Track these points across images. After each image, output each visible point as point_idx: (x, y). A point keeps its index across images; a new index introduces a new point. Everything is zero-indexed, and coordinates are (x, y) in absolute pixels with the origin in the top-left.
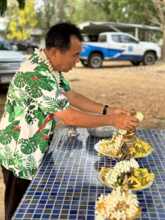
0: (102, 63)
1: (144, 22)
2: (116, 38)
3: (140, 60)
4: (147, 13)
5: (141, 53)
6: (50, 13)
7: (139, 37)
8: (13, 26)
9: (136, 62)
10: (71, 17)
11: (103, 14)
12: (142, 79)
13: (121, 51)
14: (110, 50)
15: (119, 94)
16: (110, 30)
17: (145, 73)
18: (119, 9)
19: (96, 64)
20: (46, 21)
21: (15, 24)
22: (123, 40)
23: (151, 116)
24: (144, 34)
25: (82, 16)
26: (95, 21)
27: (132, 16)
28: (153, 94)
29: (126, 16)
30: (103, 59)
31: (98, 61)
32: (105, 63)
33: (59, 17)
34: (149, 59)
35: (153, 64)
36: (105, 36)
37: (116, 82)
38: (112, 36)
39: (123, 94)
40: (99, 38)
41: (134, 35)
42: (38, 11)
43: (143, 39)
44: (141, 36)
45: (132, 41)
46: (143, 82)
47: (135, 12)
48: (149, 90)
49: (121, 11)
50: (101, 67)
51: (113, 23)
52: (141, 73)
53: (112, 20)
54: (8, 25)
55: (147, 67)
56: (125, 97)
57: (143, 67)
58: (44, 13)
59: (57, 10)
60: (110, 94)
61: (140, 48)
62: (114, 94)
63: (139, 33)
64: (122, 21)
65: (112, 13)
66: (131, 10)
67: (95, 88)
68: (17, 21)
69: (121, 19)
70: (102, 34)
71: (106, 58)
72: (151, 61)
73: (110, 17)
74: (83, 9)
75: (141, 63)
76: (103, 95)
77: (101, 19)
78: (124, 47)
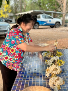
0: (38, 27)
1: (55, 10)
2: (44, 17)
3: (54, 26)
4: (56, 7)
5: (54, 23)
6: (17, 7)
9: (52, 26)
10: (25, 8)
11: (38, 7)
12: (55, 33)
13: (46, 22)
14: (42, 22)
15: (46, 39)
16: (42, 14)
17: (56, 31)
18: (45, 5)
19: (36, 27)
20: (15, 10)
21: (3, 11)
22: (47, 18)
23: (59, 47)
24: (55, 15)
25: (30, 8)
27: (50, 8)
28: (60, 39)
29: (48, 8)
30: (39, 25)
31: (37, 26)
32: (40, 27)
34: (57, 25)
35: (59, 27)
36: (40, 16)
37: (45, 34)
38: (43, 16)
39: (48, 39)
40: (37, 17)
41: (51, 16)
42: (12, 6)
43: (55, 17)
45: (51, 18)
46: (55, 34)
47: (51, 6)
48: (58, 37)
50: (38, 28)
51: (42, 11)
52: (54, 31)
53: (42, 9)
55: (57, 28)
56: (48, 40)
57: (55, 28)
58: (14, 7)
59: (19, 6)
60: (43, 39)
61: (54, 21)
62: (44, 39)
63: (53, 15)
65: (42, 7)
66: (50, 6)
67: (37, 36)
69: (46, 9)
70: (38, 15)
71: (40, 25)
72: (58, 26)
74: (30, 5)
75: (54, 27)
76: (40, 39)
77: (37, 9)
78: (47, 20)
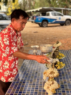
0: (47, 25)
1: (65, 7)
2: (54, 14)
3: (64, 23)
4: (67, 3)
5: (64, 20)
6: (25, 4)
7: (63, 13)
8: (10, 10)
9: (62, 24)
10: (34, 5)
11: (48, 4)
12: (64, 31)
13: (55, 20)
14: (51, 19)
15: (54, 38)
16: (51, 11)
17: (66, 29)
19: (45, 25)
20: (23, 7)
21: (10, 9)
22: (56, 15)
23: (68, 46)
24: (65, 12)
25: (39, 5)
26: (44, 7)
27: (60, 4)
28: (69, 38)
29: (58, 4)
30: (48, 23)
32: (49, 25)
33: (29, 5)
34: (68, 23)
35: (70, 25)
36: (49, 13)
37: (53, 33)
38: (52, 13)
39: (56, 38)
40: (46, 14)
41: (61, 13)
42: (20, 3)
43: (65, 14)
44: (64, 13)
45: (60, 15)
46: (65, 32)
47: (62, 3)
48: (67, 36)
49: (56, 2)
50: (47, 27)
51: (52, 8)
52: (64, 29)
53: (52, 6)
54: (7, 9)
55: (67, 26)
56: (57, 39)
57: (65, 26)
58: (23, 4)
59: (28, 3)
60: (51, 38)
61: (64, 18)
62: (52, 38)
63: (63, 12)
64: (56, 7)
65: (52, 3)
66: (60, 2)
67: (45, 35)
68: (11, 8)
69: (56, 5)
72: (69, 23)
73: (51, 5)
74: (39, 2)
75: (64, 25)
76: (48, 38)
77: (47, 6)
78: (57, 18)
